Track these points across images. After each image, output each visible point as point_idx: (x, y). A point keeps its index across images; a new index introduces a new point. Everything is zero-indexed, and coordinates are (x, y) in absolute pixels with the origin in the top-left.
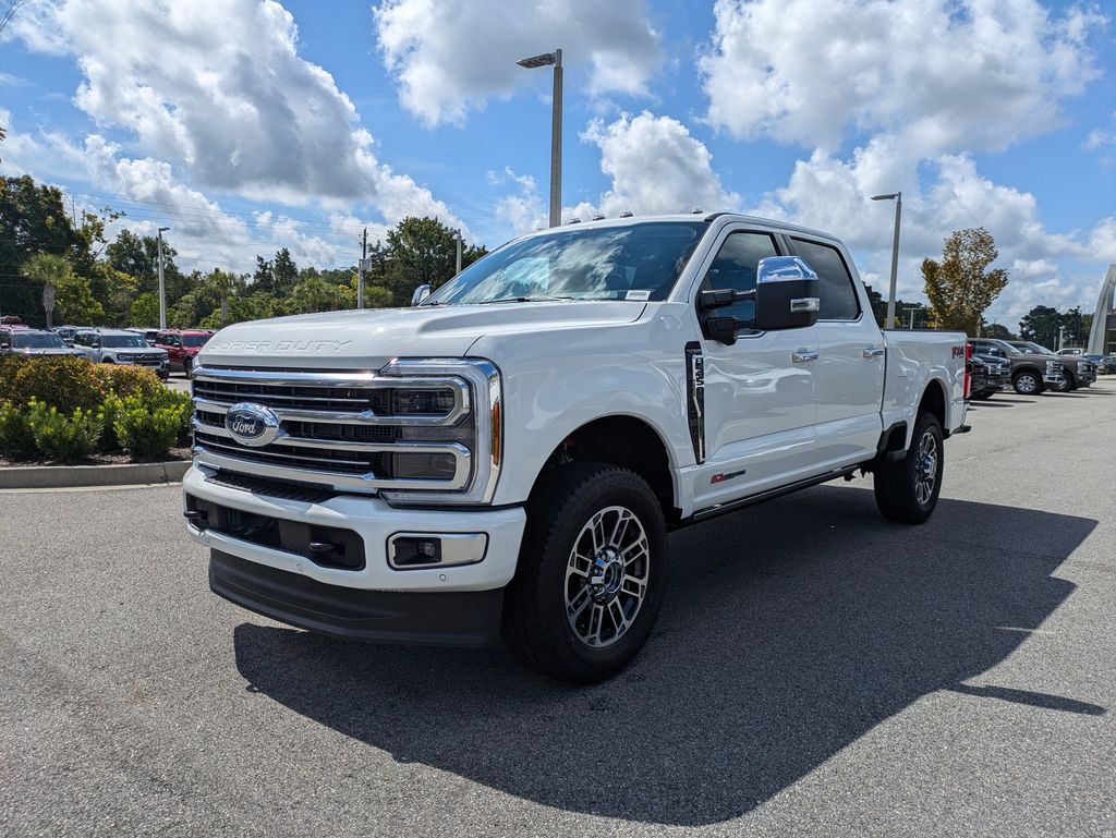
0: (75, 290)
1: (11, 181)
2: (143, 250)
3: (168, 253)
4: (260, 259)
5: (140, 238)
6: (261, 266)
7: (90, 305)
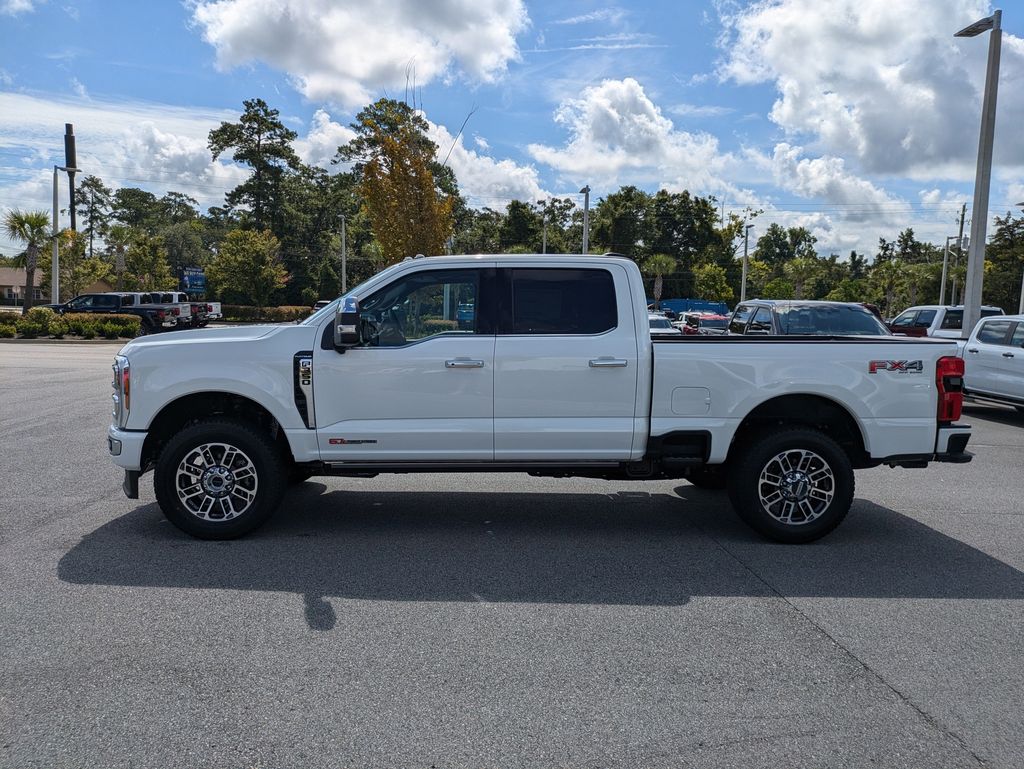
0: (713, 278)
1: (674, 197)
2: (788, 239)
3: (809, 241)
4: (883, 241)
5: (786, 230)
6: (883, 248)
7: (723, 289)
